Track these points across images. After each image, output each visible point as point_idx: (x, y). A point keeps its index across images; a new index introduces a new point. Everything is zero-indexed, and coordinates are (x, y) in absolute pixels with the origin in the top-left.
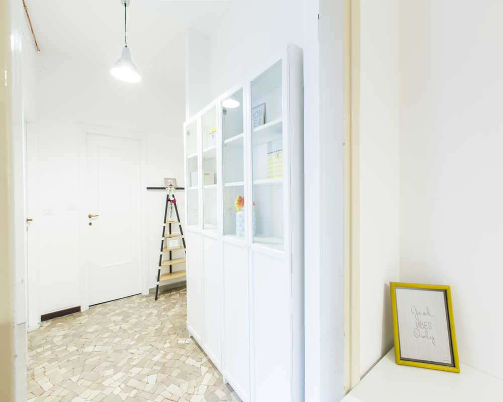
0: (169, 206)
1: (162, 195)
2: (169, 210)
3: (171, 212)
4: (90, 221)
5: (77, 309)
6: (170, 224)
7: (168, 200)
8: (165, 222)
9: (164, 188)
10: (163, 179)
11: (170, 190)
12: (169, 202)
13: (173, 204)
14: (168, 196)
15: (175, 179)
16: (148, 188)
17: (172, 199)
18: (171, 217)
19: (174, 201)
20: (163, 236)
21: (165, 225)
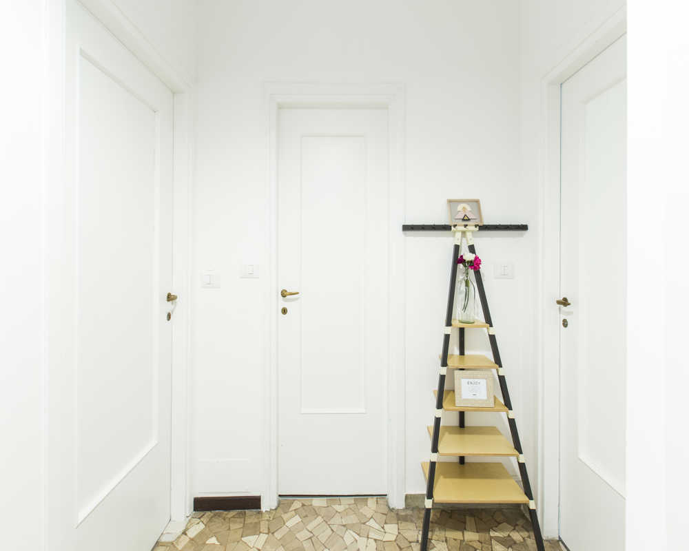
0: (460, 277)
1: (442, 246)
2: (460, 287)
3: (467, 295)
4: (283, 303)
5: (253, 503)
6: (462, 331)
7: (458, 260)
8: (449, 323)
9: (446, 228)
10: (446, 201)
11: (464, 233)
12: (461, 266)
13: (471, 272)
14: (457, 248)
15: (477, 202)
16: (407, 228)
17: (469, 257)
18: (465, 308)
19: (475, 265)
20: (444, 364)
21: (448, 330)
